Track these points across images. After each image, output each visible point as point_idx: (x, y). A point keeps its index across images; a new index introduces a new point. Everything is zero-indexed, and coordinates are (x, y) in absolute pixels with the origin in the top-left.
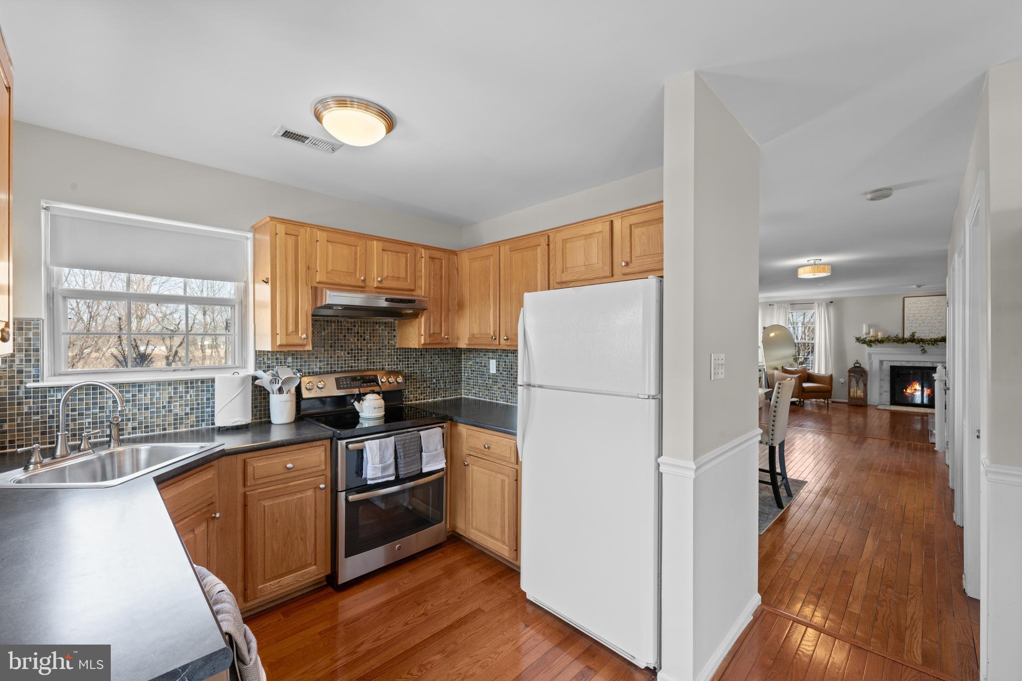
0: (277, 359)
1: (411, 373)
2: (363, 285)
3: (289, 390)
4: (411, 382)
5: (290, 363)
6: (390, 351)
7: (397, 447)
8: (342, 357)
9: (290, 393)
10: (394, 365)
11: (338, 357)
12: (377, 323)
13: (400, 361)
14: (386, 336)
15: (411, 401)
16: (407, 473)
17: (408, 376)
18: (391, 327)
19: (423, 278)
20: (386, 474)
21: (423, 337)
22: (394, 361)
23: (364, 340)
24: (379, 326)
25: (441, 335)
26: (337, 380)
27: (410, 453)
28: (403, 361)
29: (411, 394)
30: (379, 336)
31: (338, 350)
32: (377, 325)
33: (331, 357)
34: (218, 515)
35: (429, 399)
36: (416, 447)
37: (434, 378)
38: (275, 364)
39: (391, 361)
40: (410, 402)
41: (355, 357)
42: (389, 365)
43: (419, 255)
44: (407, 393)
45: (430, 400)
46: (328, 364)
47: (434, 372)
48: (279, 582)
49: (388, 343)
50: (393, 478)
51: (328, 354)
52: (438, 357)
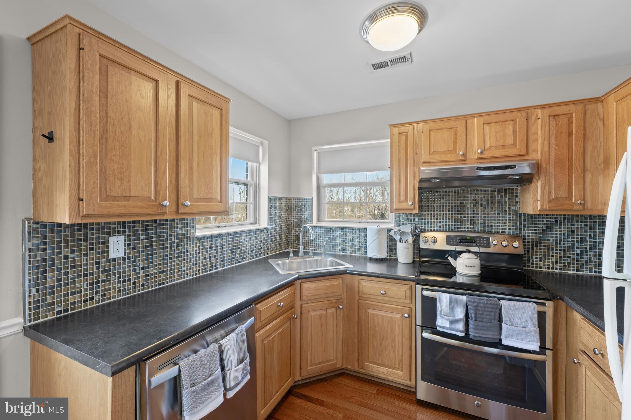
0: (408, 219)
1: (540, 240)
2: (463, 158)
3: (407, 240)
4: (540, 249)
5: (417, 222)
6: (511, 216)
7: (469, 307)
8: (458, 219)
9: (407, 242)
10: (517, 229)
11: (455, 219)
12: (495, 191)
13: (524, 226)
14: (506, 202)
15: (540, 268)
16: (478, 336)
17: (536, 242)
18: (513, 193)
19: (540, 140)
20: (454, 327)
21: (539, 203)
22: (517, 226)
23: (481, 206)
24: (498, 193)
25: (571, 200)
26: (448, 238)
27: (484, 318)
28: (528, 227)
29: (541, 261)
30: (498, 202)
31: (455, 214)
32: (496, 193)
33: (449, 219)
34: (341, 307)
35: (569, 270)
36: (492, 314)
37: (578, 248)
38: (407, 222)
39: (513, 226)
40: (538, 269)
41: (471, 220)
42: (509, 229)
43: (534, 118)
44: (534, 259)
45: (571, 272)
46: (446, 225)
47: (577, 241)
48: (377, 368)
49: (509, 208)
50: (462, 334)
51: (446, 217)
52: (586, 225)
